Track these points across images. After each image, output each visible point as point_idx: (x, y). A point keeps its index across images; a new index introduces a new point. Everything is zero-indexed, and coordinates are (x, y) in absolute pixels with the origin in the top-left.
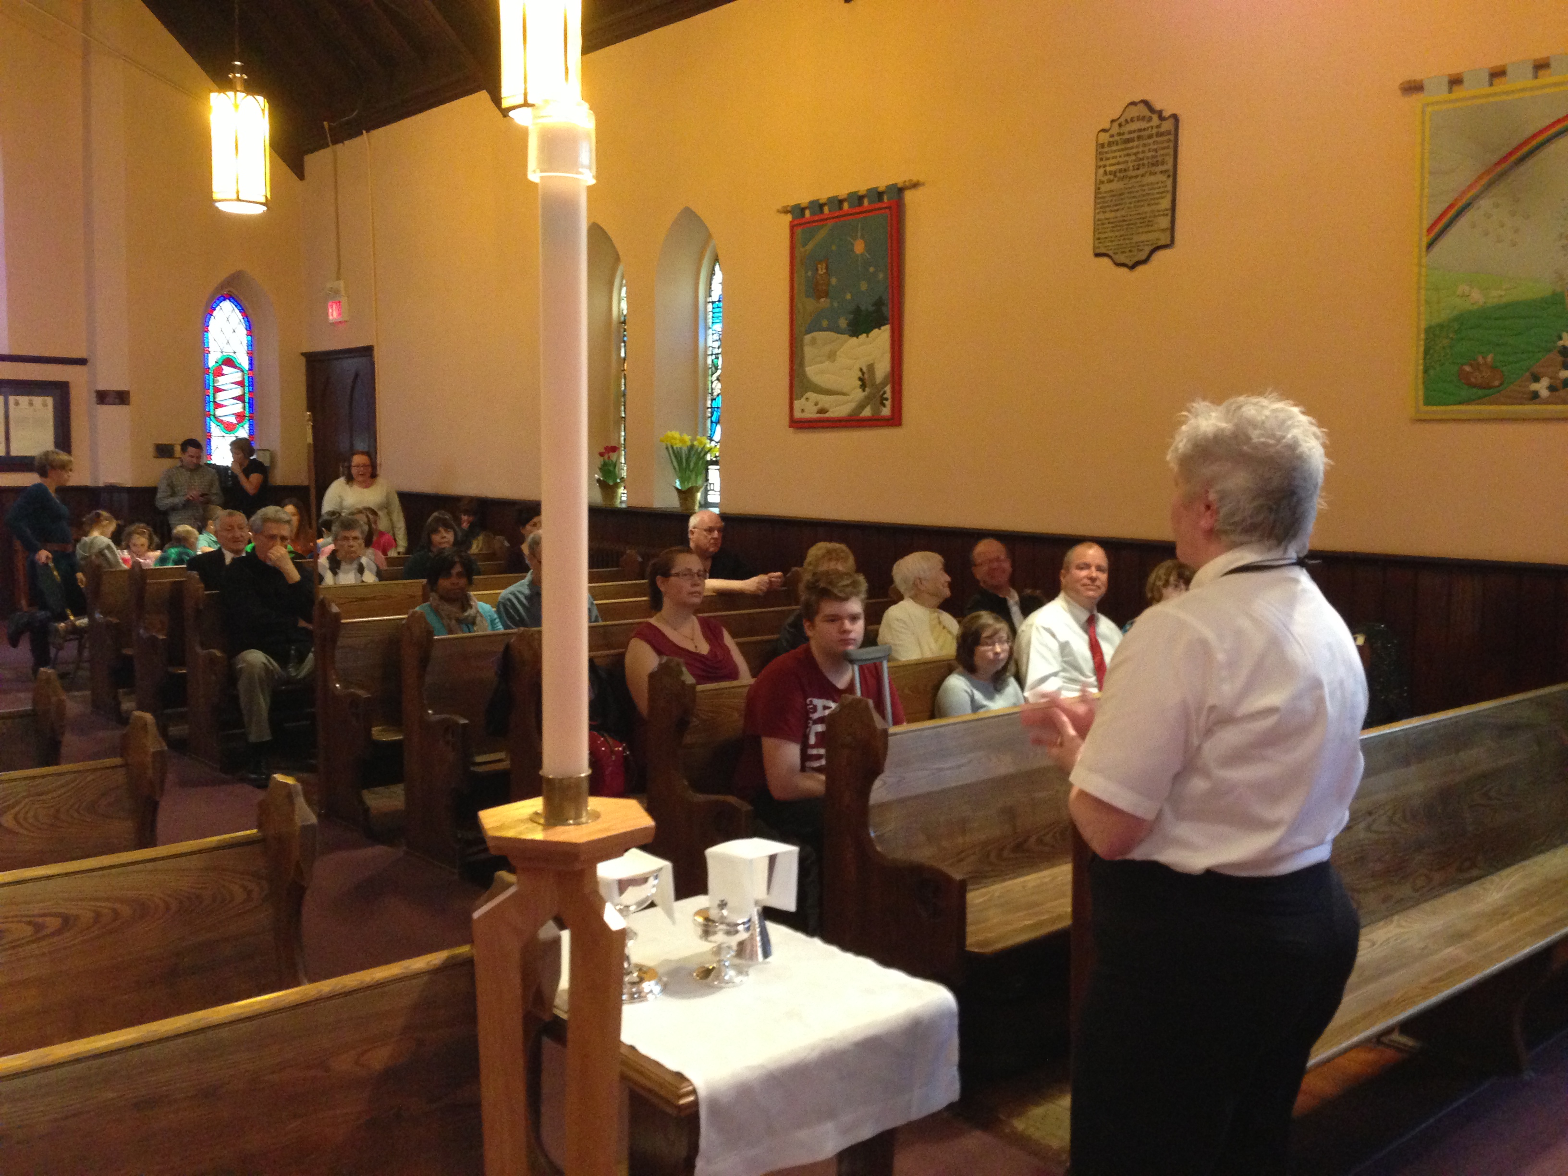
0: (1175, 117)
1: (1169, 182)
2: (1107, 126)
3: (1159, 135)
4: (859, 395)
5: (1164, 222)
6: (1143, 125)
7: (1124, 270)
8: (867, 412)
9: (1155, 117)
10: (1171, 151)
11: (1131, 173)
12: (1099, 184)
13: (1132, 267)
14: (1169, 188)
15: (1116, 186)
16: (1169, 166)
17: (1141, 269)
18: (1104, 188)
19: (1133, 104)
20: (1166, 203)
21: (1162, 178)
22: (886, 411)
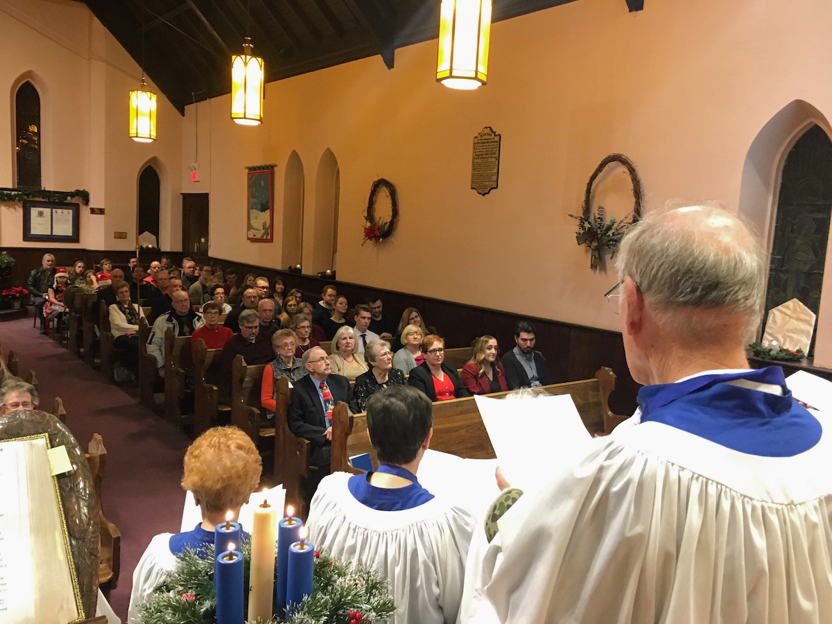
0: (500, 135)
1: (497, 162)
2: (477, 135)
3: (494, 142)
4: (263, 231)
5: (494, 178)
6: (489, 137)
7: (481, 195)
8: (265, 237)
9: (493, 134)
10: (498, 149)
11: (484, 156)
12: (474, 159)
13: (483, 195)
14: (497, 164)
15: (479, 161)
16: (497, 155)
17: (486, 196)
18: (476, 161)
19: (486, 128)
20: (495, 171)
21: (493, 159)
22: (269, 237)
